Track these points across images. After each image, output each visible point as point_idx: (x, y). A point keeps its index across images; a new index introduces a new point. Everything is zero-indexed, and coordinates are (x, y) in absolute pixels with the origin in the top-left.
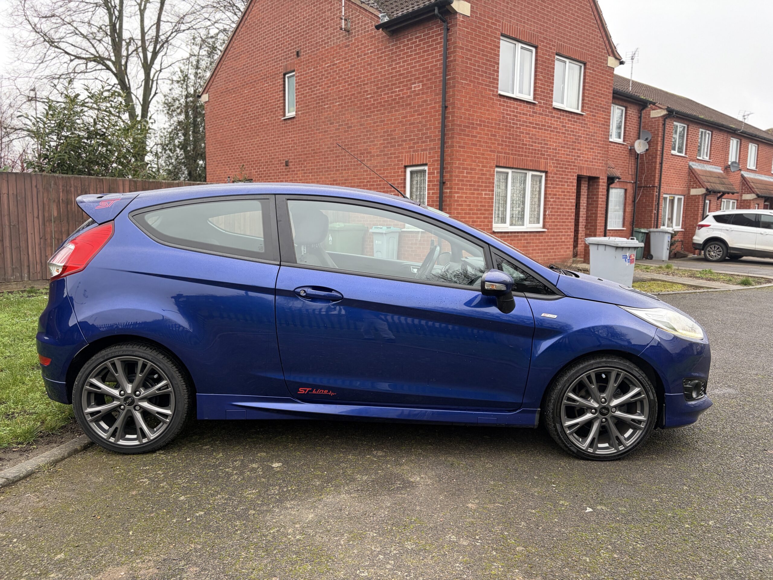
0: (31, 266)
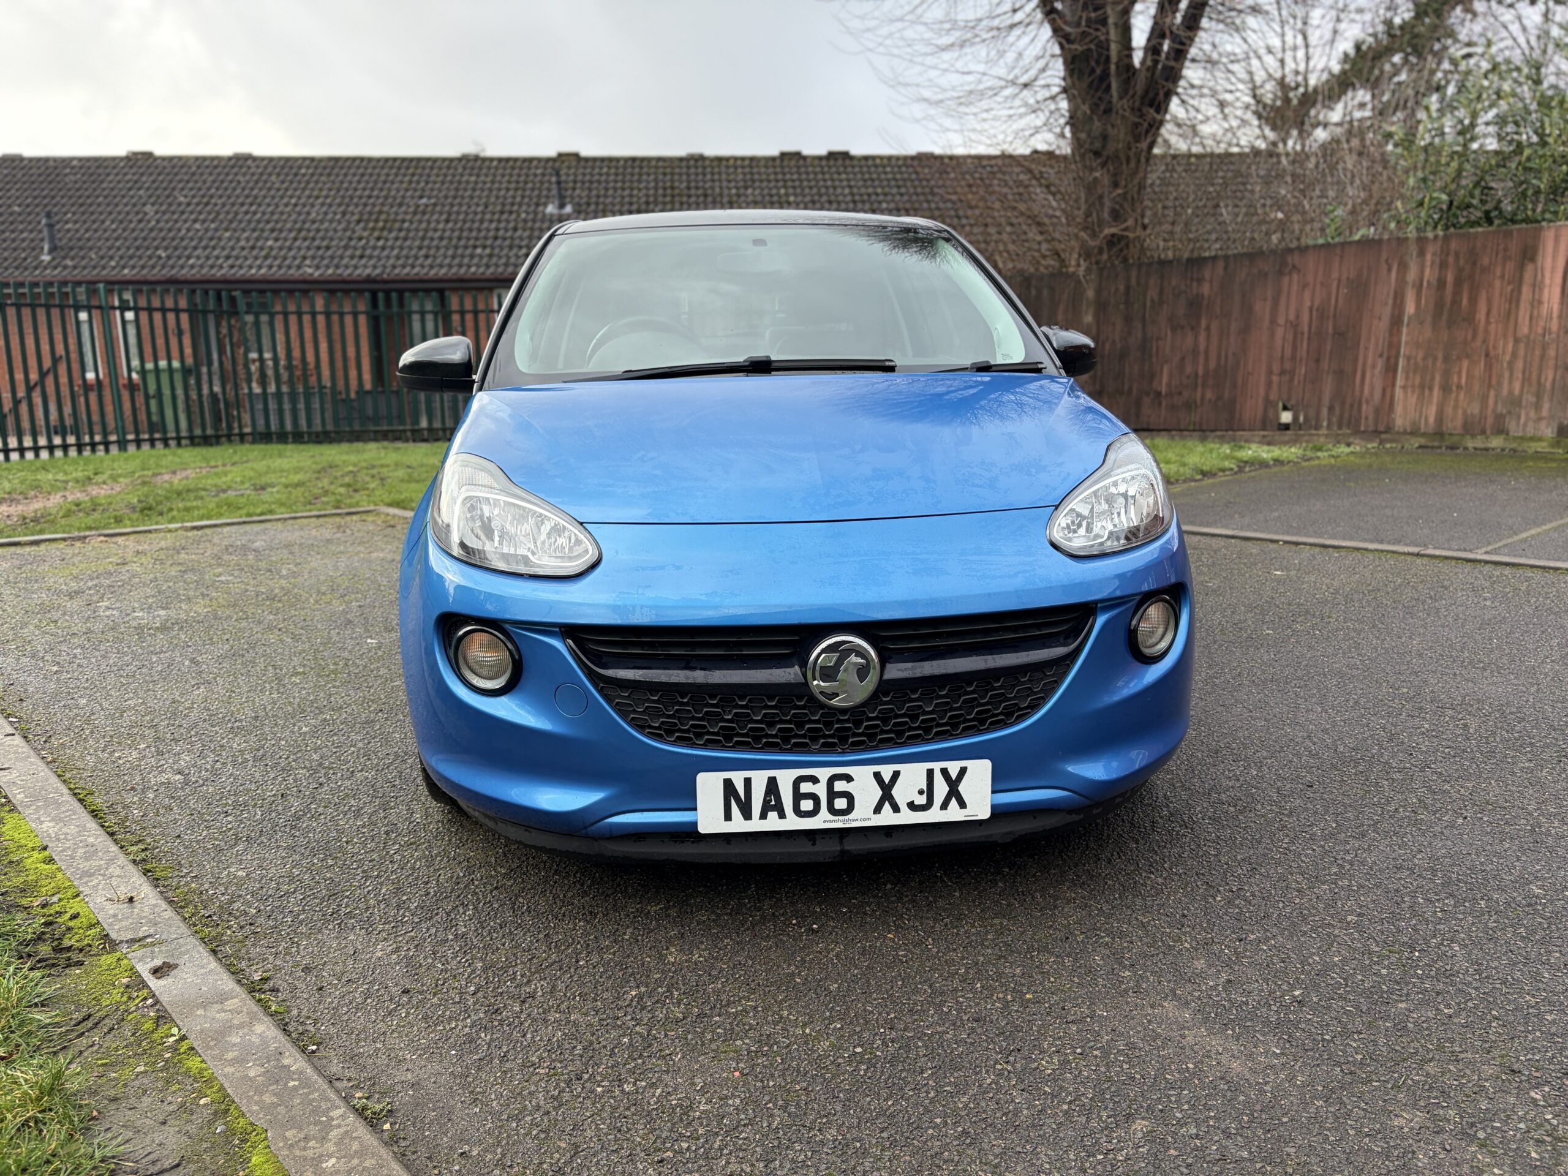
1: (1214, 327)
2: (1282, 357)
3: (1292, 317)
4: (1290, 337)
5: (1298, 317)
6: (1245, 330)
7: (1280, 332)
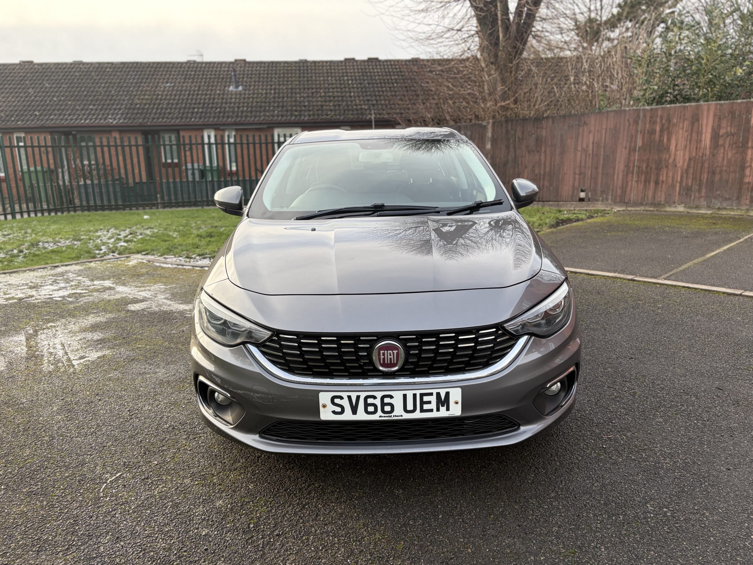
0: (615, 190)
1: (548, 151)
2: (580, 166)
3: (584, 147)
4: (584, 157)
5: (587, 147)
6: (563, 153)
7: (579, 154)
